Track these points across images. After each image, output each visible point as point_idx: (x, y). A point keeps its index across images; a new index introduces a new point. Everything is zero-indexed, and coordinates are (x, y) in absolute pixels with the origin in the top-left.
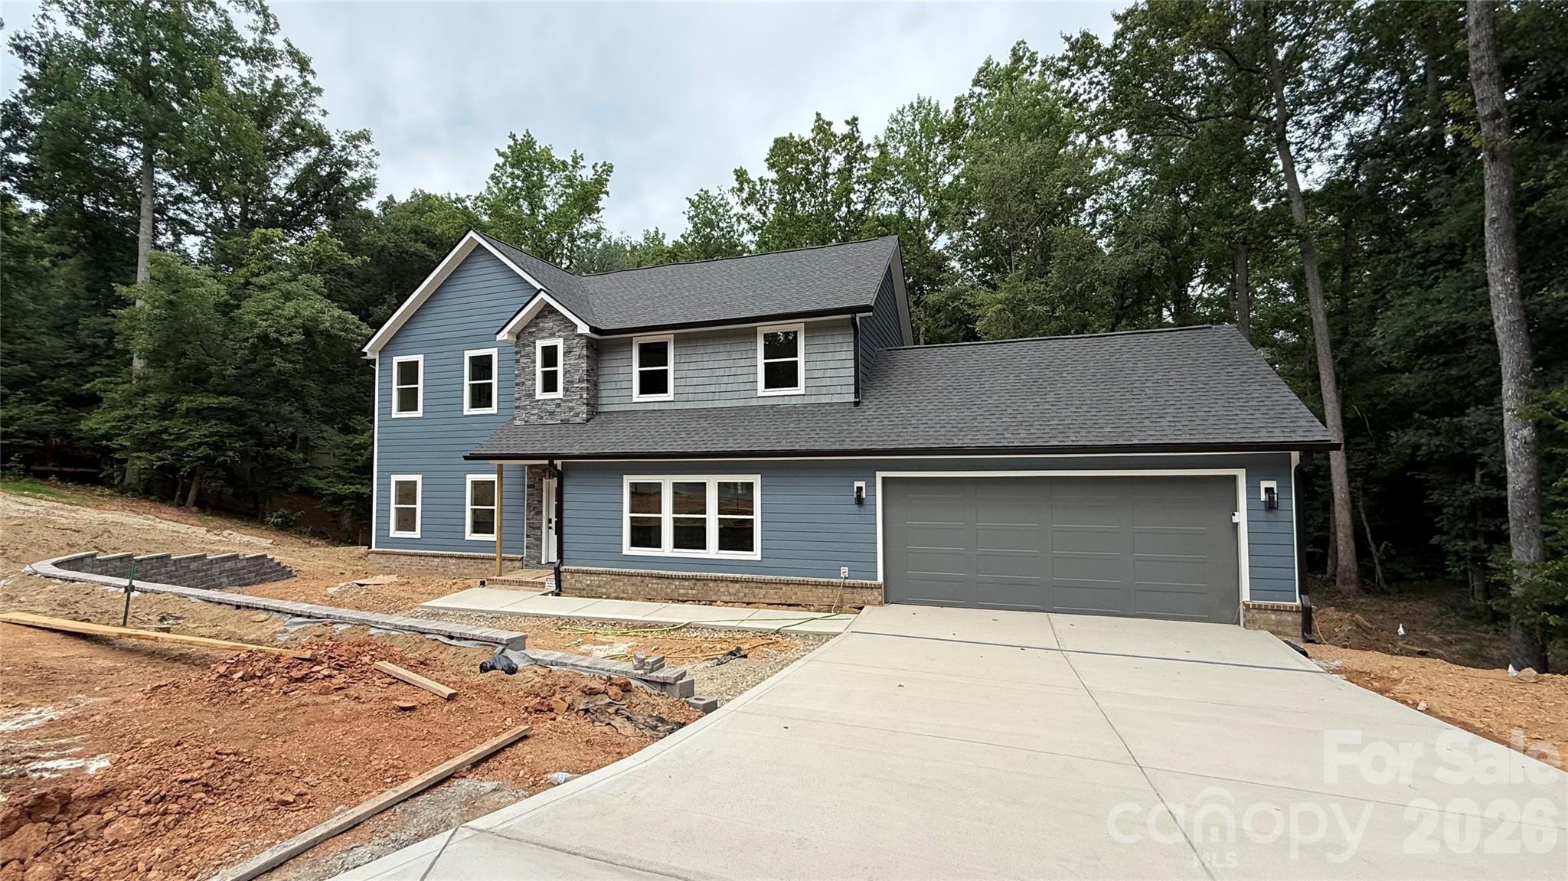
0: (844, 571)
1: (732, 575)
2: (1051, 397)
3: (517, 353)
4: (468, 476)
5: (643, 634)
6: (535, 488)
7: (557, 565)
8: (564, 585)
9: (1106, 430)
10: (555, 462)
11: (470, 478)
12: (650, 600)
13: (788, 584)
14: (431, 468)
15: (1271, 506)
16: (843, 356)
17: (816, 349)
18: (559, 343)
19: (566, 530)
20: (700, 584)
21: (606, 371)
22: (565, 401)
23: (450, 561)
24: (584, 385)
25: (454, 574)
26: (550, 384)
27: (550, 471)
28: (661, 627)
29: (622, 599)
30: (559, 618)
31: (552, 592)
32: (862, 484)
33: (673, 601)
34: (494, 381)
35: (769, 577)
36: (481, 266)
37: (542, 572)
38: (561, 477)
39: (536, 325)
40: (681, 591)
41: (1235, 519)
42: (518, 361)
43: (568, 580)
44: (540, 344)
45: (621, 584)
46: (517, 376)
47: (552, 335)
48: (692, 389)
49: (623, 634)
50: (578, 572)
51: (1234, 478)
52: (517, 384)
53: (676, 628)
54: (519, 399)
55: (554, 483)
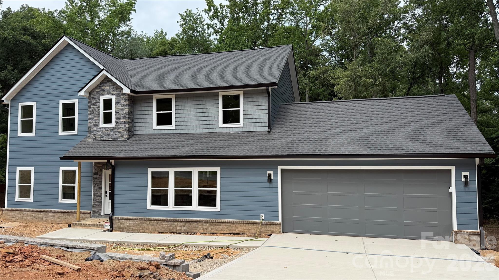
0: (262, 216)
1: (205, 219)
2: (365, 130)
3: (89, 102)
4: (61, 168)
5: (158, 250)
6: (98, 174)
7: (111, 216)
8: (115, 226)
9: (390, 146)
10: (111, 161)
11: (62, 169)
12: (161, 233)
13: (234, 223)
14: (40, 163)
15: (466, 184)
16: (263, 107)
17: (249, 104)
18: (113, 98)
19: (116, 197)
20: (188, 224)
21: (138, 113)
22: (116, 128)
23: (50, 214)
24: (127, 120)
25: (52, 221)
26: (107, 119)
27: (108, 165)
28: (168, 246)
29: (146, 233)
30: (113, 242)
31: (108, 230)
32: (271, 172)
33: (173, 233)
34: (76, 117)
35: (224, 220)
36: (69, 55)
37: (102, 219)
38: (113, 169)
39: (100, 87)
40: (178, 228)
41: (450, 190)
42: (90, 107)
43: (116, 223)
44: (102, 98)
45: (145, 225)
46: (89, 114)
47: (109, 93)
48: (184, 123)
49: (148, 250)
50: (122, 219)
51: (450, 171)
52: (89, 119)
53: (176, 246)
54: (90, 127)
55: (109, 172)
